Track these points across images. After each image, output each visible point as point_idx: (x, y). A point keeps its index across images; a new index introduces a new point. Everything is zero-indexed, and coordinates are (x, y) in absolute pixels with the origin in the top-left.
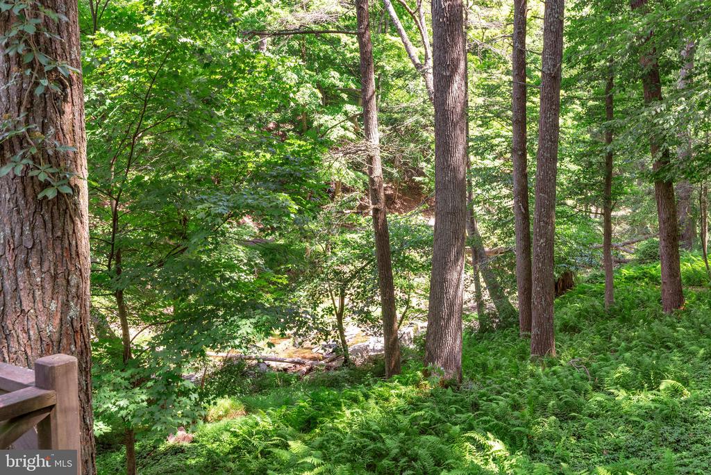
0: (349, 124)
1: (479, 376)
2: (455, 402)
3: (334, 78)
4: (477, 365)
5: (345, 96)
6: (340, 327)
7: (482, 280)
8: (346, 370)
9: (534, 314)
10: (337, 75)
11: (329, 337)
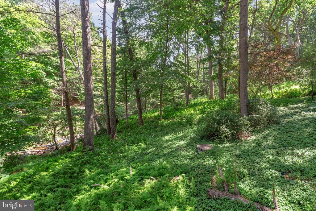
0: (55, 82)
1: (98, 146)
2: (93, 154)
3: (50, 69)
4: (98, 144)
5: (54, 74)
6: (54, 139)
7: (96, 122)
8: (57, 151)
9: (111, 129)
10: (51, 68)
11: (51, 142)
